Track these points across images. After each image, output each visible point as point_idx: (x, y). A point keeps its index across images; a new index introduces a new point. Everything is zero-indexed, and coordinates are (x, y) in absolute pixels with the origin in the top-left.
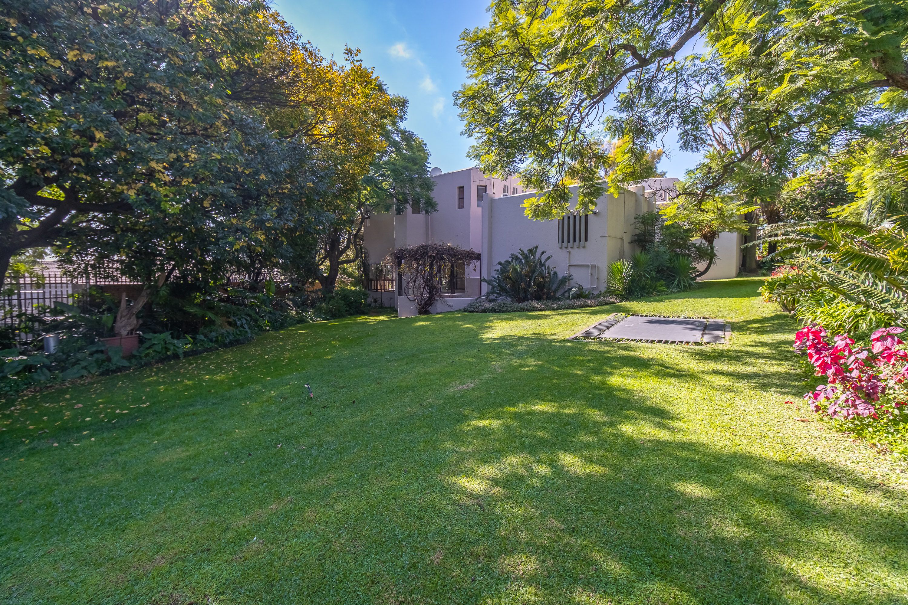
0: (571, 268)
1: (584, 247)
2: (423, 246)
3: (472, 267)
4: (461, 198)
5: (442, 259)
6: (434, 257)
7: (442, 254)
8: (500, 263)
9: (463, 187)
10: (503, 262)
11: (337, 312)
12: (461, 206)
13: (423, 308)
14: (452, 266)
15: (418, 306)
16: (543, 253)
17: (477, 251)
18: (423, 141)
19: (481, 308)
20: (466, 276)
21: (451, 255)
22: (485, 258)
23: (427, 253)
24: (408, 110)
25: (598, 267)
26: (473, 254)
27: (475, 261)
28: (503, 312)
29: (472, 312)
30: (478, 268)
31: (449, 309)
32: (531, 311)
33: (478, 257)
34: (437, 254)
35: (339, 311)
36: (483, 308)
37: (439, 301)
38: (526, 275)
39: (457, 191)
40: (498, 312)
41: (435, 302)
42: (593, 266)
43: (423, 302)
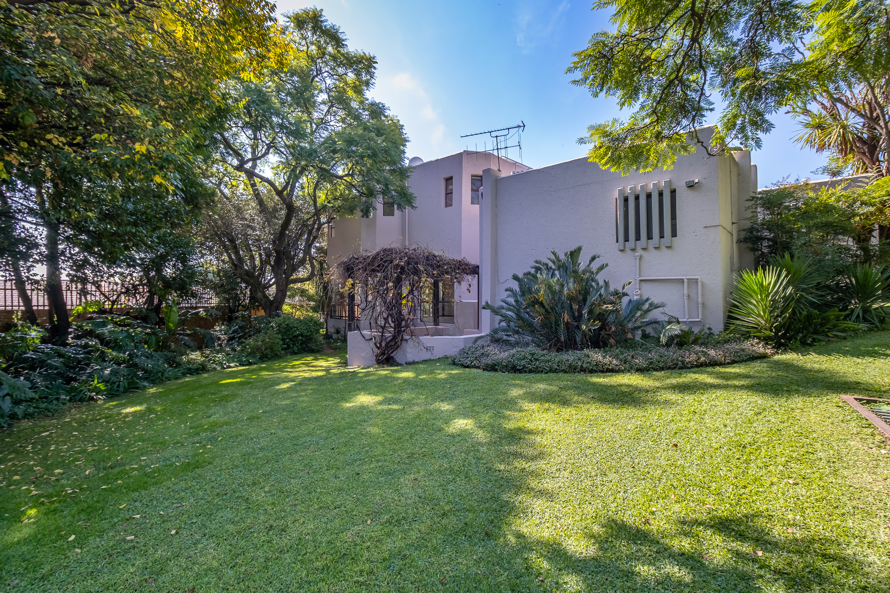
0: (643, 284)
1: (669, 247)
2: (385, 250)
3: (464, 285)
4: (449, 194)
5: (416, 272)
6: (402, 268)
7: (416, 263)
8: (515, 278)
9: (451, 178)
10: (521, 276)
11: (268, 351)
12: (448, 203)
13: (383, 354)
14: (436, 285)
15: (376, 350)
16: (593, 259)
17: (473, 261)
18: (399, 121)
19: (485, 361)
20: (456, 299)
21: (432, 266)
22: (486, 272)
23: (391, 262)
24: (377, 73)
25: (703, 284)
26: (467, 265)
27: (470, 277)
28: (531, 371)
29: (468, 367)
30: (474, 288)
31: (427, 356)
32: (592, 371)
33: (475, 270)
34: (408, 263)
35: (271, 349)
36: (489, 361)
37: (410, 342)
38: (571, 298)
39: (443, 184)
40: (520, 371)
41: (404, 343)
42: (693, 282)
43: (383, 344)
